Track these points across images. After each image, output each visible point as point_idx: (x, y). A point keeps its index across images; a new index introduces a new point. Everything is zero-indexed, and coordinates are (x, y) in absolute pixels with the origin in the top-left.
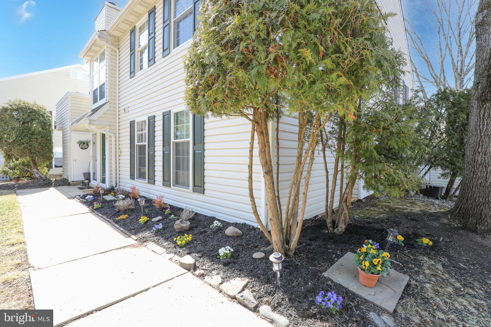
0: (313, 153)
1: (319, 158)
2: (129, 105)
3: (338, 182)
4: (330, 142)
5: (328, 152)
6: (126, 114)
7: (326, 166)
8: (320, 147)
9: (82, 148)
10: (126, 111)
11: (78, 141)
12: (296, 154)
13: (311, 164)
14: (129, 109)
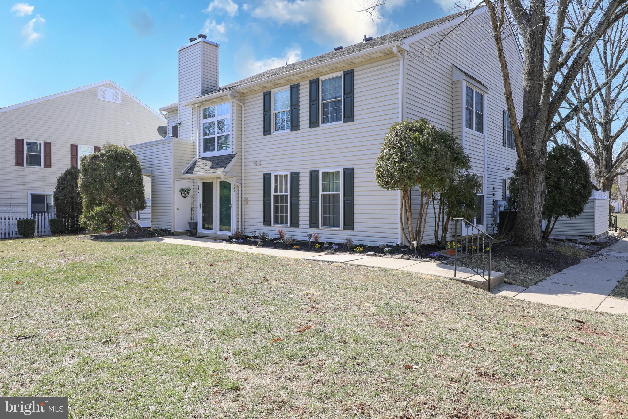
0: (428, 203)
1: (431, 206)
2: (261, 159)
3: (441, 219)
4: (437, 197)
5: (435, 202)
6: (257, 167)
7: (435, 211)
8: (431, 199)
9: (183, 197)
10: (257, 163)
11: (180, 189)
12: (420, 203)
13: (427, 209)
14: (262, 163)
